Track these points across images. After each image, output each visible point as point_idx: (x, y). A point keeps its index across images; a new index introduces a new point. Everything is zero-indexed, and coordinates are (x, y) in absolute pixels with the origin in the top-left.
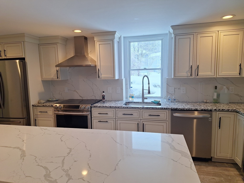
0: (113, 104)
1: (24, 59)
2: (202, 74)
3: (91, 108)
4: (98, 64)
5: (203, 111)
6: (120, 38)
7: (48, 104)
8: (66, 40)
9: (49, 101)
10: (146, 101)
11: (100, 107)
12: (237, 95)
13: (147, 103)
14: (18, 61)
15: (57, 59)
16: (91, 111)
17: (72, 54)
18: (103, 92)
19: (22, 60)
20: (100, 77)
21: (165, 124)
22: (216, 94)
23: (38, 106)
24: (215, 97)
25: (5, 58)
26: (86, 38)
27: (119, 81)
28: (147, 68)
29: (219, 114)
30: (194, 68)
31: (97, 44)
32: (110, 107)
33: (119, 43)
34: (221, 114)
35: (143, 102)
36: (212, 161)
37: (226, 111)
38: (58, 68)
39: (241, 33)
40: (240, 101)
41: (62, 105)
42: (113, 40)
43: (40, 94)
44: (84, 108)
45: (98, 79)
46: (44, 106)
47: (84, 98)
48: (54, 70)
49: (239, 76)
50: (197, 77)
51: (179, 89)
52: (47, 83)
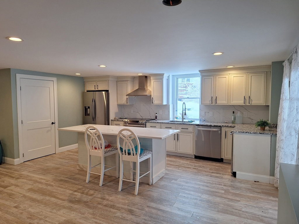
0: (160, 121)
1: (108, 91)
2: (219, 102)
3: (146, 123)
4: (152, 94)
5: (215, 126)
6: (169, 77)
7: (120, 120)
8: (134, 78)
9: (121, 118)
10: (184, 120)
11: (151, 122)
12: (249, 118)
13: (184, 122)
14: (104, 92)
15: (127, 91)
16: (146, 125)
17: (137, 88)
18: (156, 114)
19: (107, 91)
20: (153, 103)
21: (191, 135)
22: (233, 117)
23: (115, 121)
24: (233, 119)
25: (97, 90)
26: (146, 77)
27: (167, 106)
28: (189, 97)
29: (225, 129)
30: (214, 99)
31: (152, 81)
32: (158, 122)
33: (168, 80)
34: (227, 129)
35: (182, 121)
36: (223, 162)
37: (229, 127)
38: (127, 97)
39: (245, 75)
40: (252, 123)
41: (129, 120)
42: (162, 79)
43: (116, 113)
44: (142, 122)
45: (152, 104)
46: (118, 121)
47: (143, 118)
48: (125, 97)
49: (244, 104)
50: (216, 104)
51: (208, 113)
52: (120, 106)
